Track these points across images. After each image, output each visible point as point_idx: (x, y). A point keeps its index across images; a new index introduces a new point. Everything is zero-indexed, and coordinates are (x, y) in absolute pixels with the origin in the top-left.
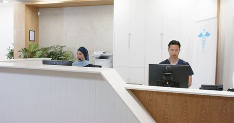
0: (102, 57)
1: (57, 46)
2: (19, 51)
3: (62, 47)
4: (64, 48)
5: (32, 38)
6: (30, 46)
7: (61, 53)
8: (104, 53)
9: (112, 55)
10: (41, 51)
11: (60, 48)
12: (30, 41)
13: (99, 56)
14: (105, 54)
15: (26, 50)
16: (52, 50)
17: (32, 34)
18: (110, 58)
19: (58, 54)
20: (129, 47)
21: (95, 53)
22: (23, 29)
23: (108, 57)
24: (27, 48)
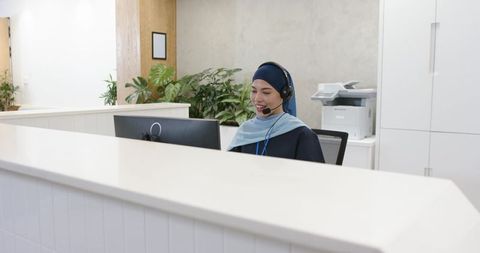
0: (341, 101)
1: (220, 70)
2: (127, 86)
3: (230, 72)
4: (236, 74)
5: (159, 52)
6: (154, 71)
7: (229, 89)
8: (348, 87)
9: (374, 95)
10: (178, 85)
11: (225, 76)
12: (154, 58)
13: (333, 97)
14: (349, 91)
15: (143, 82)
16: (205, 82)
17: (159, 40)
18: (367, 103)
19: (221, 92)
20: (432, 68)
21: (322, 87)
22: (137, 29)
23: (360, 99)
24: (147, 77)
